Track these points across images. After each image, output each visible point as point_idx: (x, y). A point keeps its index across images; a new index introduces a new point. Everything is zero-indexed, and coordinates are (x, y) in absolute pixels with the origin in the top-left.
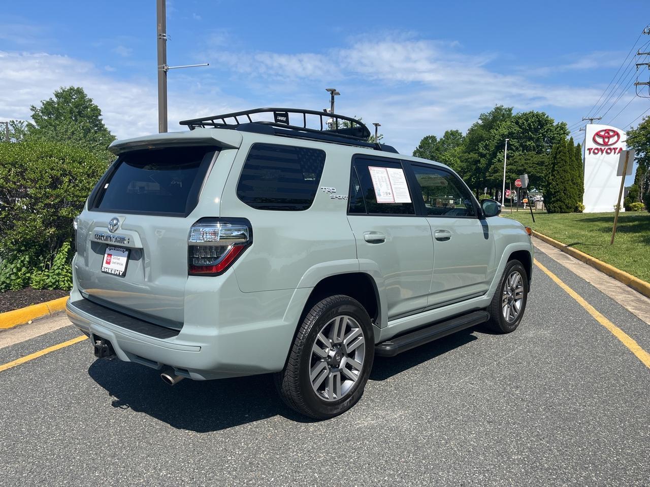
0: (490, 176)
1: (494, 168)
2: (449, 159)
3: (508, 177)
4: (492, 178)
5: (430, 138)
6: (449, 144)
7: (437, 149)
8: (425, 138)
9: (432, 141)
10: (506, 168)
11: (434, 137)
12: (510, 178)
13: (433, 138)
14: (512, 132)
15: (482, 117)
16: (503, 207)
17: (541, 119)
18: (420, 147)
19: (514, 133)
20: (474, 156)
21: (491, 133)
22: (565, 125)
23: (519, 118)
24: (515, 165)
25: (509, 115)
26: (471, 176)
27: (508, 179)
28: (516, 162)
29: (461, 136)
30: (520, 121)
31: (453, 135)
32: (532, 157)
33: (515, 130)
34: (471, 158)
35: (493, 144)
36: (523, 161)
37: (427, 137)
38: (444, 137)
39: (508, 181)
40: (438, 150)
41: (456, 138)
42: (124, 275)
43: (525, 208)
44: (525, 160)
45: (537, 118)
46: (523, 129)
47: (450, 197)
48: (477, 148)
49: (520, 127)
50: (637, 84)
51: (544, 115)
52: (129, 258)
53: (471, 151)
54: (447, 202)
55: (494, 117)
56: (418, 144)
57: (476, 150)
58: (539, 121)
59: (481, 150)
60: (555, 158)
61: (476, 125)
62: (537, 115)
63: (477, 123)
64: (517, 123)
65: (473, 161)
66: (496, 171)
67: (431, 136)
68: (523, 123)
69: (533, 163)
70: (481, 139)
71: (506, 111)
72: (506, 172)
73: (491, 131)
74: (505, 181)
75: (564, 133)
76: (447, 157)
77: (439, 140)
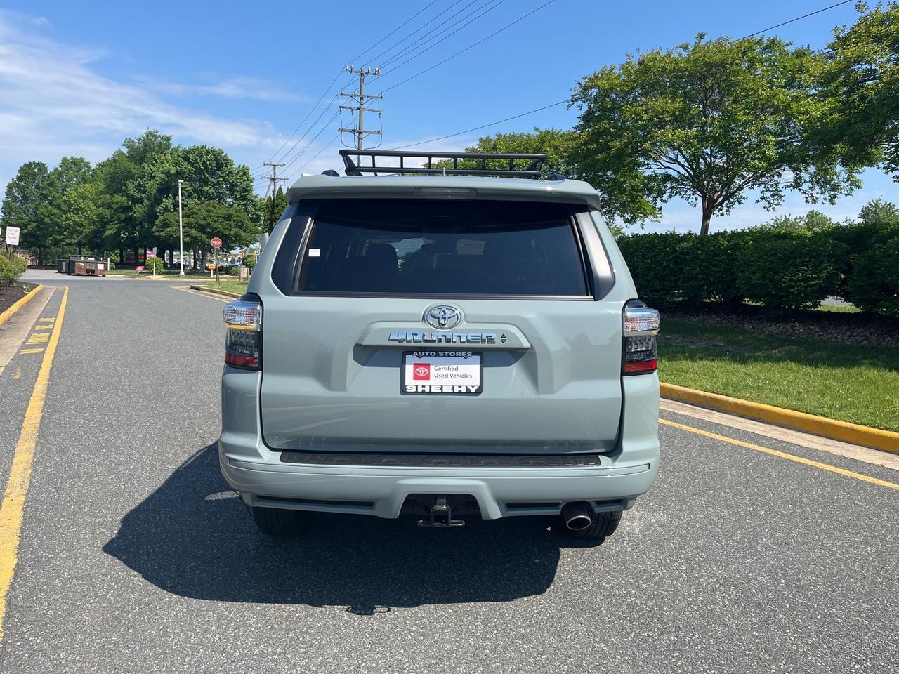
0: (159, 231)
1: (164, 220)
2: (75, 201)
3: (186, 234)
4: (163, 234)
5: (35, 166)
6: (70, 179)
7: (51, 184)
8: (26, 165)
9: (40, 170)
10: (182, 222)
11: (43, 165)
12: (188, 235)
13: (41, 167)
14: (181, 170)
15: (128, 143)
16: (183, 275)
17: (218, 157)
18: (19, 178)
19: (185, 173)
20: (119, 199)
21: (144, 168)
22: (248, 169)
23: (189, 152)
24: (193, 217)
25: (168, 146)
26: (119, 229)
27: (186, 236)
28: (193, 213)
29: (89, 167)
30: (191, 157)
31: (76, 165)
32: (215, 207)
33: (185, 168)
34: (117, 202)
35: (151, 186)
36: (205, 214)
37: (30, 163)
38: (61, 166)
39: (187, 239)
40: (51, 186)
41: (80, 169)
42: (479, 391)
43: (212, 276)
44: (207, 211)
45: (214, 155)
46: (196, 167)
47: (89, 259)
48: (124, 188)
49: (192, 165)
50: (342, 130)
51: (222, 153)
52: (482, 364)
53: (117, 192)
54: (93, 268)
55: (146, 146)
56: (15, 174)
57: (122, 191)
58: (216, 160)
59: (131, 192)
60: (272, 212)
61: (119, 154)
62: (213, 152)
63: (120, 151)
64: (186, 159)
65: (120, 207)
66: (166, 224)
67: (37, 162)
68: (196, 160)
69: (218, 217)
70: (129, 176)
71: (162, 139)
72: (184, 227)
73: (145, 165)
74: (183, 239)
75: (248, 180)
76: (72, 198)
77: (52, 170)
